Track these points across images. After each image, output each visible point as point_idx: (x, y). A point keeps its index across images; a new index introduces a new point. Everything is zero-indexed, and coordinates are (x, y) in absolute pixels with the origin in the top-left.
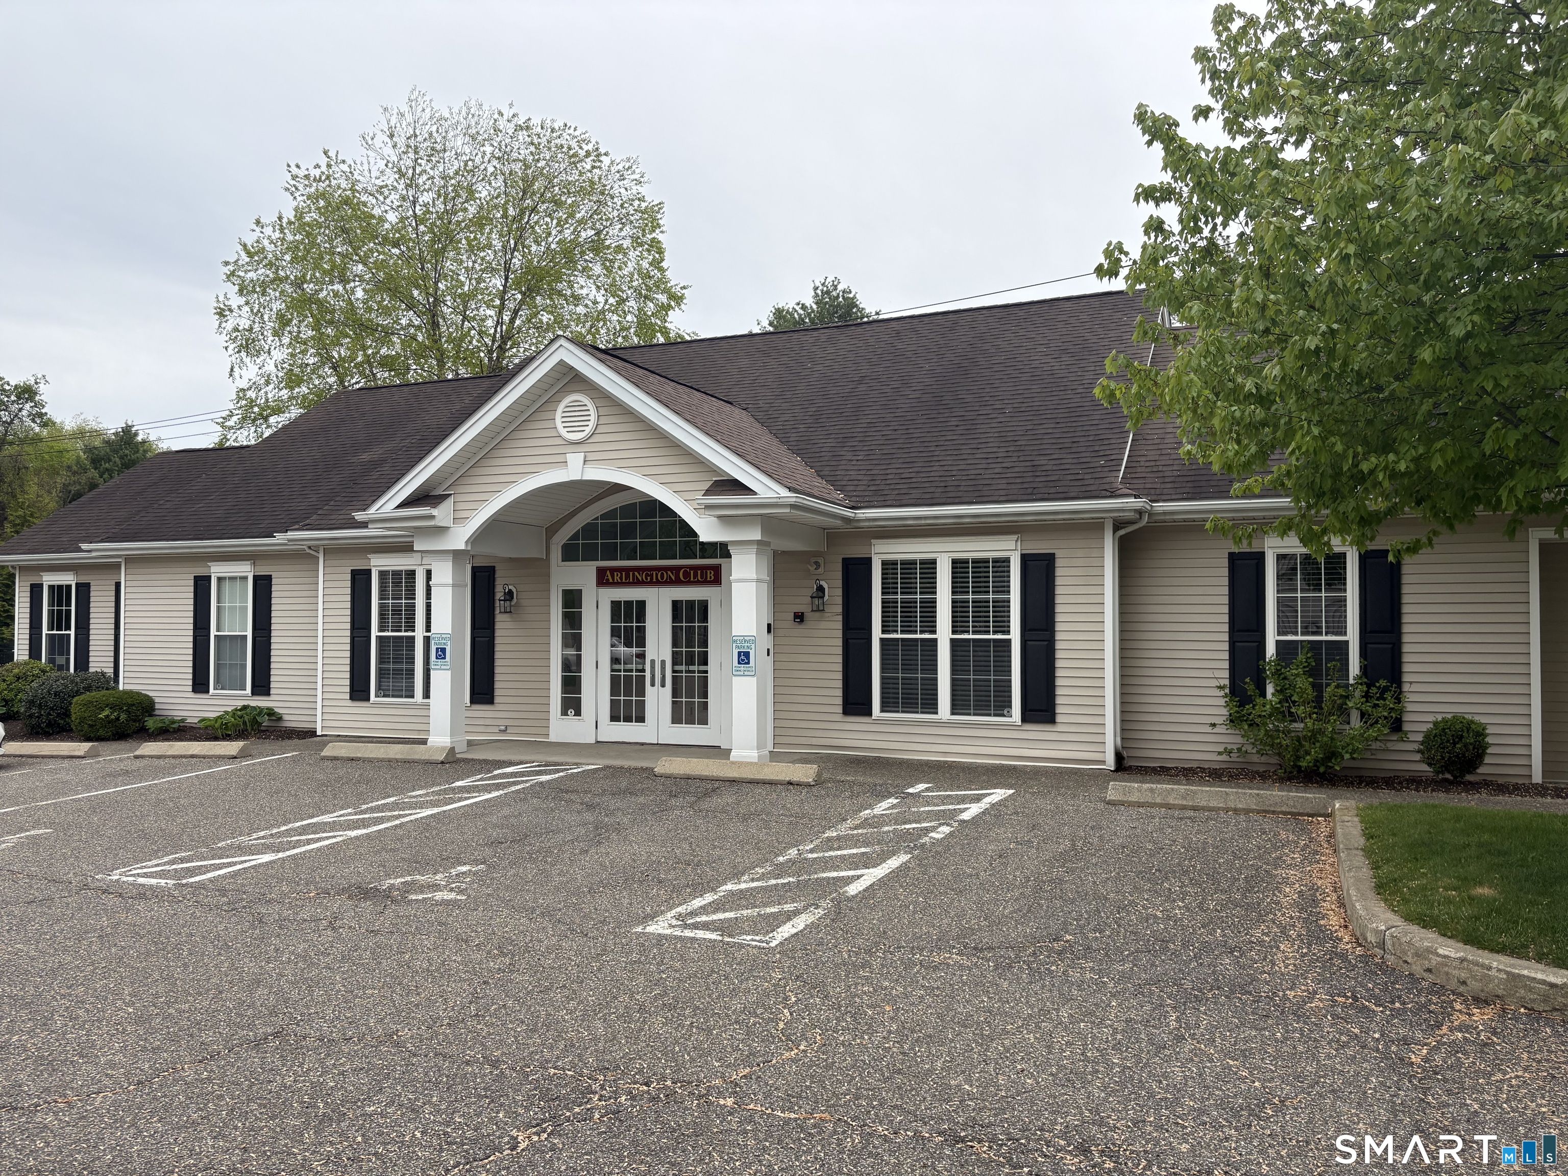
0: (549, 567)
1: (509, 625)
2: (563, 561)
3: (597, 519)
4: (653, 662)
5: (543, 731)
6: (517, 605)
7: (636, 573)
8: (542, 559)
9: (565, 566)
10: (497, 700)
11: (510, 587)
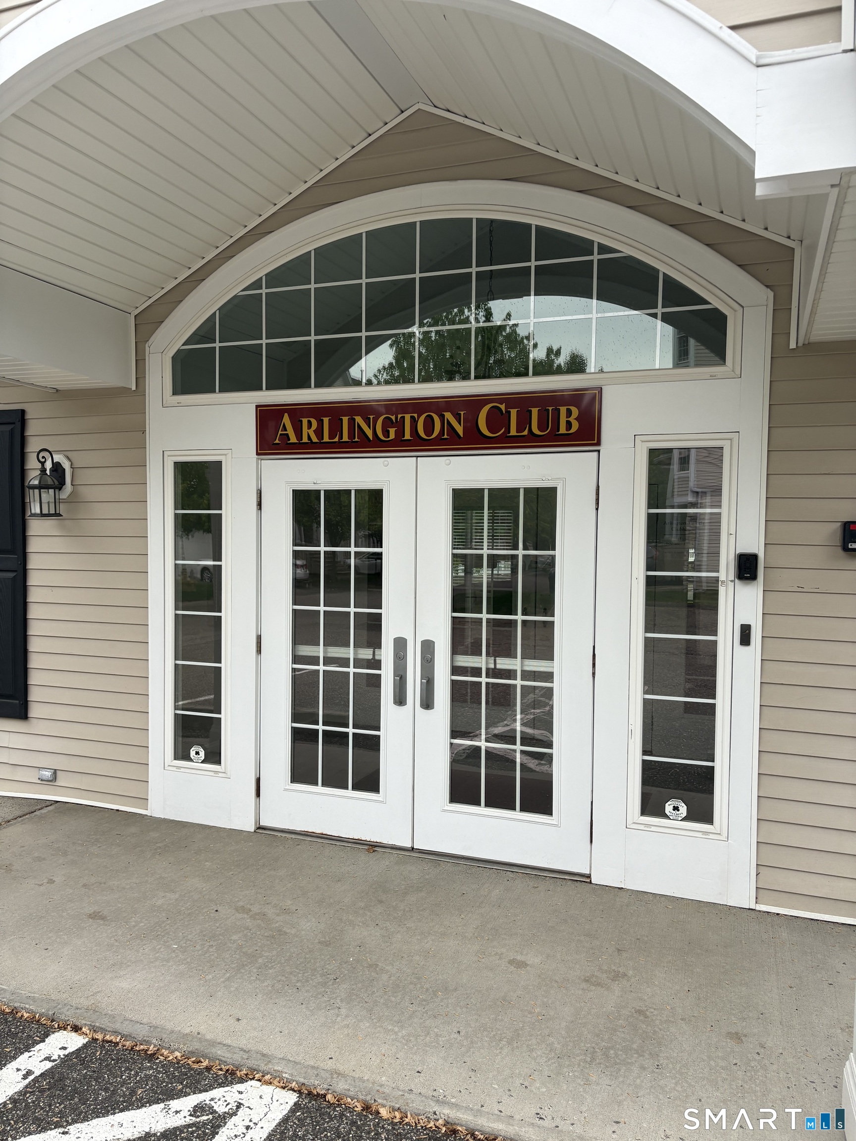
0: (141, 410)
1: (58, 544)
2: (175, 393)
3: (257, 284)
4: (400, 644)
5: (132, 789)
6: (74, 499)
7: (359, 420)
8: (125, 391)
9: (179, 405)
10: (35, 711)
11: (57, 458)
